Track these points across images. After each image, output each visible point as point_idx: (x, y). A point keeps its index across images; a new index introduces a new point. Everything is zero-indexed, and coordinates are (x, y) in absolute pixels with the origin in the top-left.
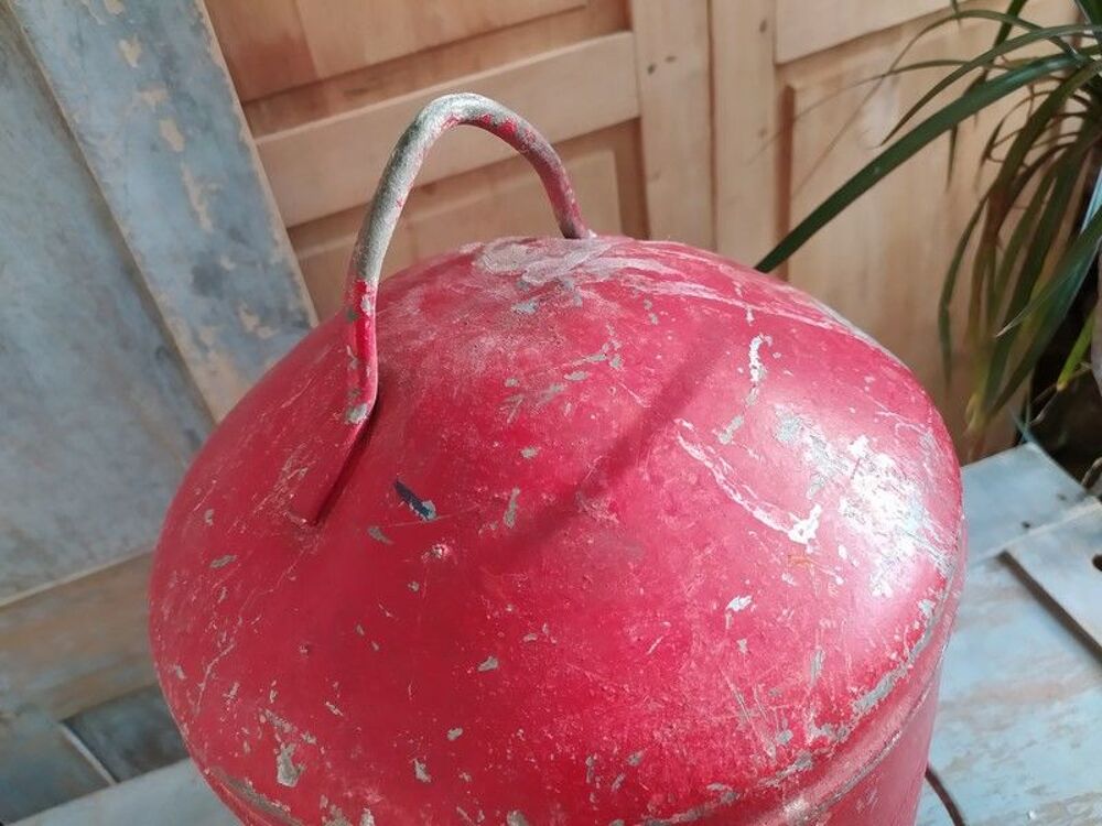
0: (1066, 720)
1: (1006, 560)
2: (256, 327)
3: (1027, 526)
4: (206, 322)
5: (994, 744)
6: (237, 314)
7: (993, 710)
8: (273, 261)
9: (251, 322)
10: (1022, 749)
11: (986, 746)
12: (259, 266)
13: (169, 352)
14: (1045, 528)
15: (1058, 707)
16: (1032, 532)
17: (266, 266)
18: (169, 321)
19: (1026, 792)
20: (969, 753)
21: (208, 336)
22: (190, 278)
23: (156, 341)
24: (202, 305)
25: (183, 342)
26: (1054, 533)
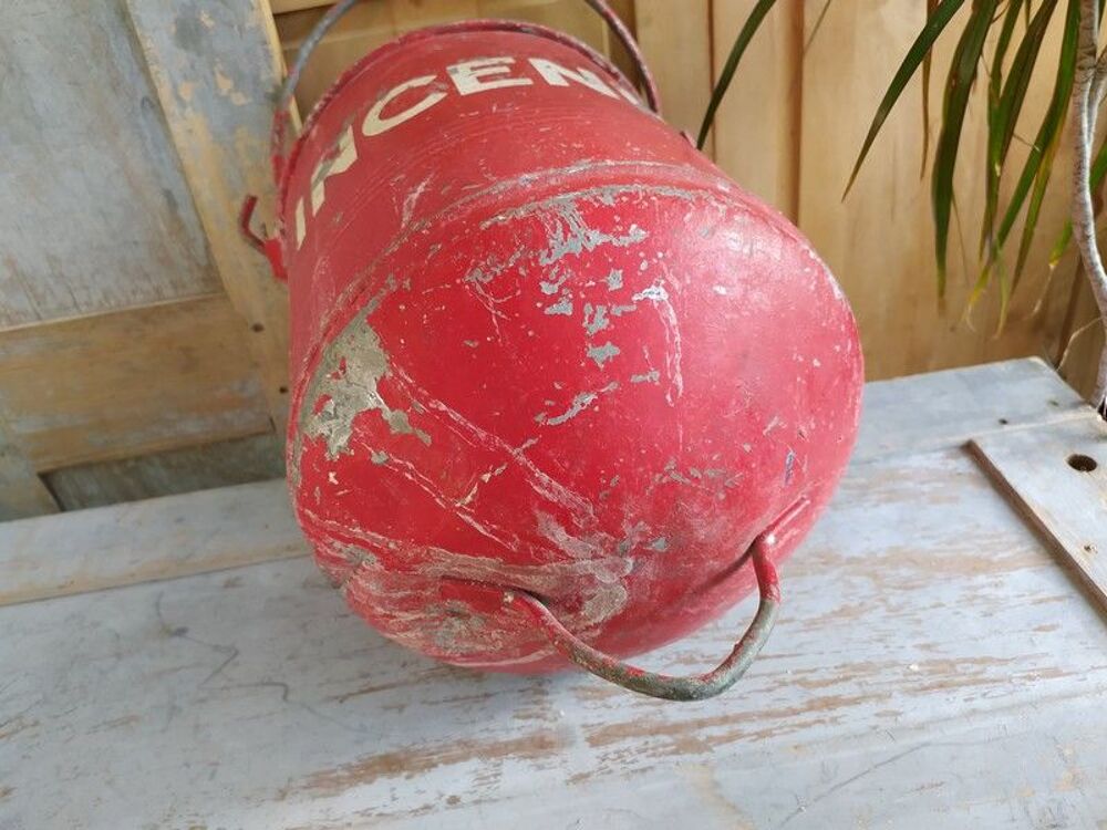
0: (986, 591)
1: (970, 450)
2: (230, 91)
3: (1004, 422)
4: (185, 77)
5: (893, 601)
6: (213, 73)
7: (904, 572)
8: (247, 25)
9: (225, 85)
10: (924, 609)
11: (884, 600)
12: (236, 28)
13: (153, 104)
14: (1023, 426)
15: (981, 579)
16: (1006, 428)
17: (241, 29)
18: (153, 68)
19: (915, 646)
20: (861, 604)
21: (186, 92)
22: (173, 29)
23: (142, 90)
24: (183, 57)
25: (165, 94)
26: (1034, 432)
